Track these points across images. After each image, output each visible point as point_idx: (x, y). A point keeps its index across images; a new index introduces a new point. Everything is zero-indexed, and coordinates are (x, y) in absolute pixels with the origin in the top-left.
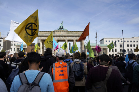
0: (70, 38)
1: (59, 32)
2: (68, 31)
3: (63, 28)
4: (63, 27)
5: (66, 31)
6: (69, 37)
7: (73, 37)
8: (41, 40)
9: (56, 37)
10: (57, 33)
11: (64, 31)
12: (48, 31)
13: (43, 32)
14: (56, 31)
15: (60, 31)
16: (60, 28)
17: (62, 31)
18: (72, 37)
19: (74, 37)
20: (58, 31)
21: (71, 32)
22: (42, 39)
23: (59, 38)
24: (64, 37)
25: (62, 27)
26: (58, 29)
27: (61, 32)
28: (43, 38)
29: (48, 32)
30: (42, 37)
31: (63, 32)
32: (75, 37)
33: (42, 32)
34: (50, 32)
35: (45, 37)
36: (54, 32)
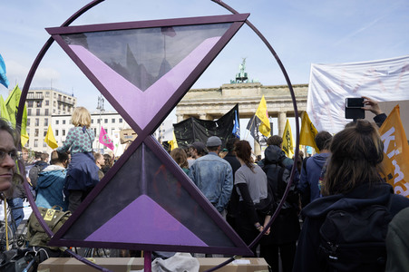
1: (236, 91)
2: (261, 87)
3: (245, 78)
4: (246, 74)
5: (256, 87)
7: (277, 102)
8: (184, 116)
10: (229, 94)
11: (250, 87)
12: (204, 90)
14: (226, 88)
15: (238, 88)
16: (237, 79)
17: (244, 87)
18: (275, 105)
19: (280, 102)
20: (232, 88)
21: (270, 88)
22: (188, 113)
24: (250, 106)
25: (242, 76)
26: (233, 82)
27: (243, 90)
28: (191, 108)
29: (203, 93)
30: (188, 108)
31: (248, 90)
32: (285, 102)
34: (210, 90)
35: (195, 108)
36: (221, 90)
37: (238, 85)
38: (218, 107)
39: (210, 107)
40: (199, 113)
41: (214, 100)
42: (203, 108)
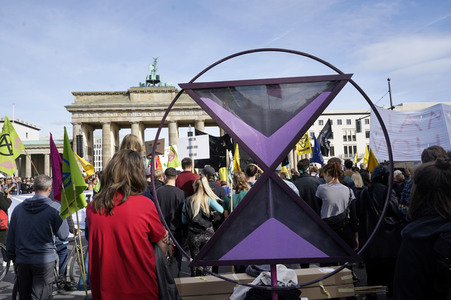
0: (187, 113)
1: (147, 95)
2: (176, 91)
3: (157, 81)
4: (158, 77)
5: (171, 91)
6: (183, 113)
8: (83, 124)
9: (135, 114)
10: (139, 99)
11: (164, 92)
12: (107, 94)
13: (87, 94)
14: (135, 92)
15: (150, 92)
16: (148, 81)
17: (156, 92)
18: (192, 112)
19: (197, 109)
20: (143, 92)
22: (87, 121)
23: (146, 114)
25: (154, 78)
26: (142, 85)
27: (155, 94)
28: (91, 115)
29: (106, 97)
30: (87, 115)
31: (161, 94)
33: (86, 97)
34: (115, 94)
35: (97, 115)
36: (128, 94)
37: (149, 89)
38: (125, 114)
39: (116, 114)
40: (102, 120)
41: (121, 106)
42: (107, 114)
